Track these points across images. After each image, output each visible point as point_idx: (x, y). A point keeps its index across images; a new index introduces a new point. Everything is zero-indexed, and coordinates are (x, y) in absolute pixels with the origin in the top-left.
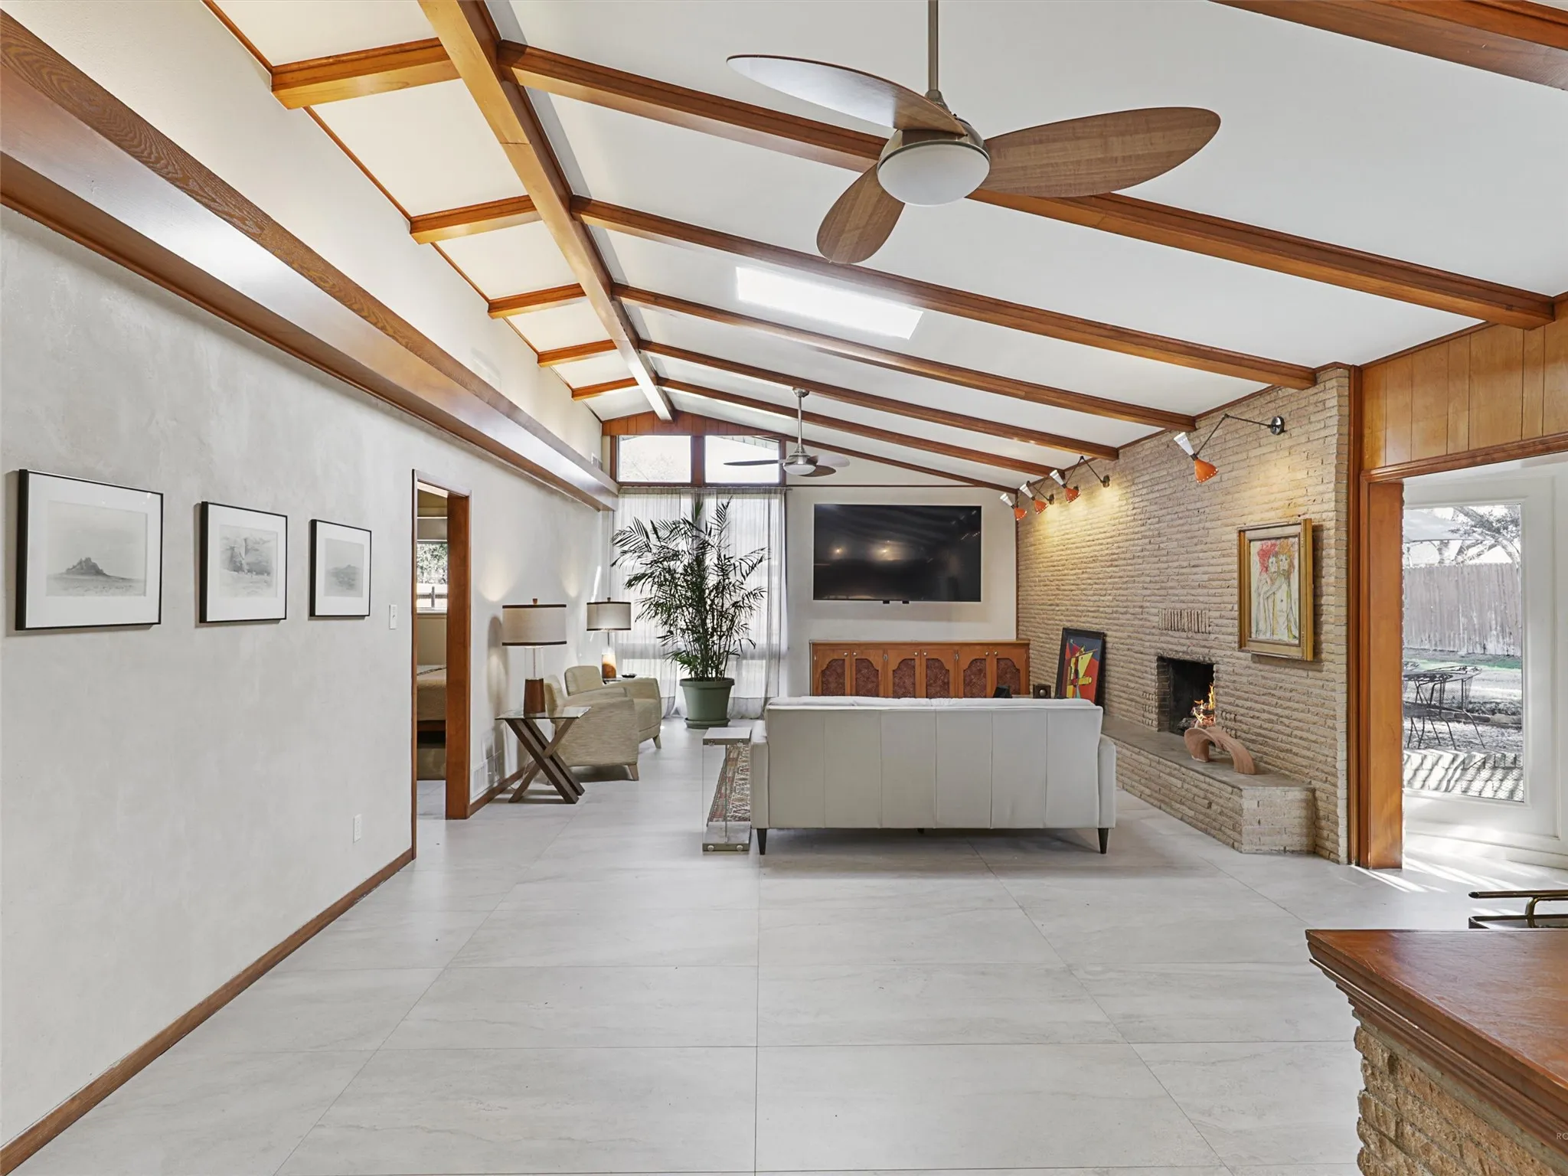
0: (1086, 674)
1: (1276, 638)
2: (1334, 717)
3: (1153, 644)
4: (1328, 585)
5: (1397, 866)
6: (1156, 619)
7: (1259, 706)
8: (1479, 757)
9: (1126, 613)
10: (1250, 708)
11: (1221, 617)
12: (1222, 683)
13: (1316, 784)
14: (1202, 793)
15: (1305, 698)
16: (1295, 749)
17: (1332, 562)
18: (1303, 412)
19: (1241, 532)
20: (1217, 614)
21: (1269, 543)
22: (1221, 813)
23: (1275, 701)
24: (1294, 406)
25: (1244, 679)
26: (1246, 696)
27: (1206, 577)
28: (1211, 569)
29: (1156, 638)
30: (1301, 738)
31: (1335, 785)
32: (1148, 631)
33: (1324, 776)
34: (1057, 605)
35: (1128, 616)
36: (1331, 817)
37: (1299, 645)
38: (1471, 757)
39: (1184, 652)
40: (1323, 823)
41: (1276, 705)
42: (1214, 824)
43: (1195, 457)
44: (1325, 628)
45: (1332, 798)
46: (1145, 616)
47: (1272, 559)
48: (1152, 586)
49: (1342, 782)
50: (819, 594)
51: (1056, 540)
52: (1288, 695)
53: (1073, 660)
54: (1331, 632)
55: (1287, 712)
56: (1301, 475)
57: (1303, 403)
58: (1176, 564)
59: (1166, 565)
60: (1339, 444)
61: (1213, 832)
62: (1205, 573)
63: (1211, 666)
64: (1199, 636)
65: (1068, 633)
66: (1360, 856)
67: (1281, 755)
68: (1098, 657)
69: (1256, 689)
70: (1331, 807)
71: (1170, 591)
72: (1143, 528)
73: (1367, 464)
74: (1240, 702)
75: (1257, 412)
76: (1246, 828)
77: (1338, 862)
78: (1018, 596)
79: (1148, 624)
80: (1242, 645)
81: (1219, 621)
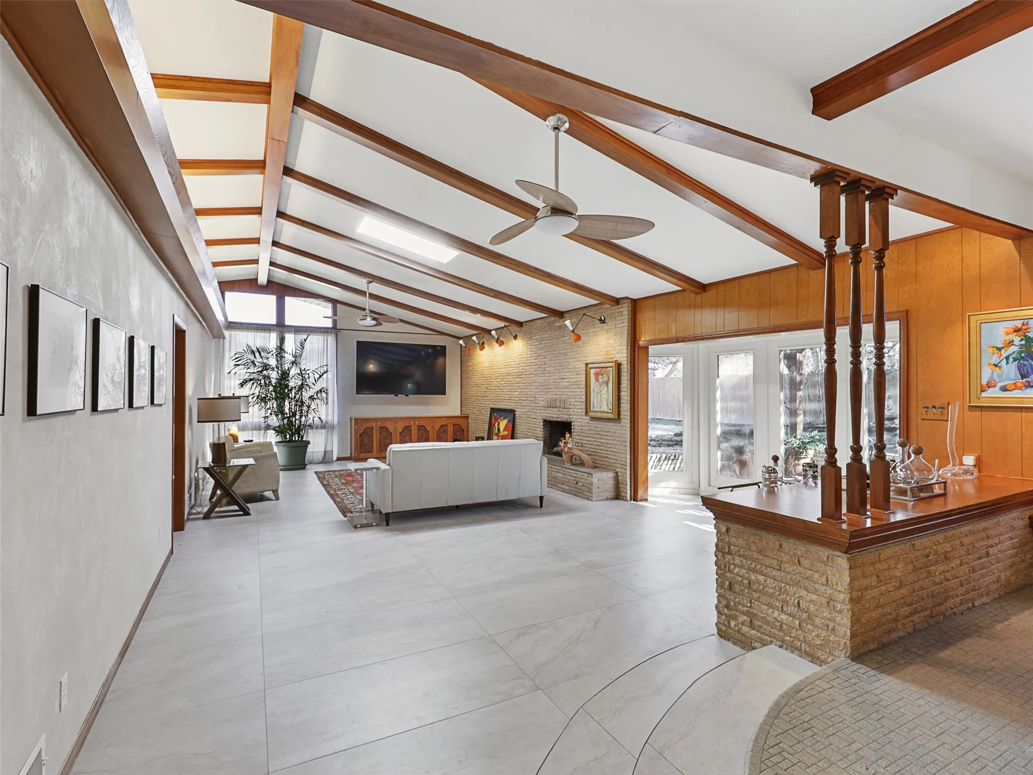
0: (504, 430)
1: (602, 410)
2: (626, 442)
3: (541, 414)
4: (624, 387)
5: (646, 500)
6: (543, 403)
7: (593, 439)
8: (664, 456)
9: (526, 400)
10: (589, 441)
11: (576, 401)
12: (576, 431)
13: (618, 470)
14: (573, 479)
15: (613, 435)
16: (609, 456)
17: (625, 378)
18: (612, 315)
19: (587, 364)
20: (574, 400)
21: (599, 369)
22: (583, 486)
23: (600, 436)
24: (609, 312)
25: (587, 428)
26: (587, 435)
27: (568, 384)
28: (571, 380)
29: (543, 411)
30: (612, 451)
31: (626, 469)
32: (538, 408)
33: (621, 466)
34: (486, 397)
35: (528, 402)
36: (624, 482)
37: (612, 413)
38: (662, 456)
39: (557, 417)
40: (621, 485)
41: (601, 438)
42: (579, 491)
43: (573, 331)
44: (622, 405)
45: (625, 475)
46: (537, 401)
47: (600, 377)
48: (540, 387)
49: (628, 468)
50: (359, 391)
51: (486, 364)
52: (606, 434)
53: (497, 424)
54: (625, 407)
55: (606, 441)
56: (612, 341)
57: (613, 311)
58: (553, 378)
59: (548, 378)
60: (628, 330)
61: (579, 494)
62: (567, 382)
63: (571, 423)
64: (565, 410)
65: (493, 410)
66: (635, 498)
67: (603, 459)
68: (512, 421)
69: (592, 432)
70: (624, 478)
71: (550, 390)
72: (535, 361)
73: (638, 338)
74: (584, 438)
75: (593, 313)
76: (594, 491)
77: (627, 501)
78: (461, 392)
79: (539, 405)
80: (586, 413)
81: (575, 403)
